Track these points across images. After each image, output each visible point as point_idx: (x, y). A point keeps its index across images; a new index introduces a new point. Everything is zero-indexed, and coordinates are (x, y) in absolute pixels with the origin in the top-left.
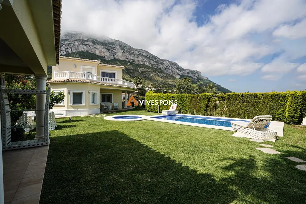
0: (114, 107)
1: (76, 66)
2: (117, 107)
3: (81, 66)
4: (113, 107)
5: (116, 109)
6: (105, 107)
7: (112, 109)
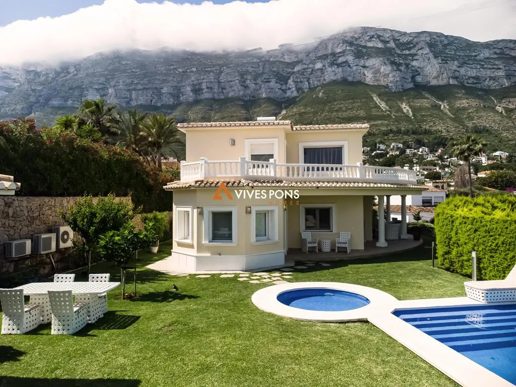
0: (337, 245)
1: (233, 143)
2: (346, 246)
3: (246, 140)
4: (333, 244)
5: (343, 250)
6: (309, 245)
7: (333, 250)
